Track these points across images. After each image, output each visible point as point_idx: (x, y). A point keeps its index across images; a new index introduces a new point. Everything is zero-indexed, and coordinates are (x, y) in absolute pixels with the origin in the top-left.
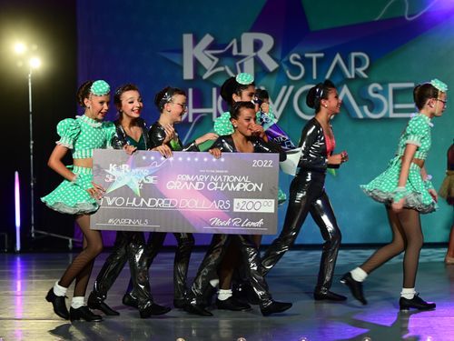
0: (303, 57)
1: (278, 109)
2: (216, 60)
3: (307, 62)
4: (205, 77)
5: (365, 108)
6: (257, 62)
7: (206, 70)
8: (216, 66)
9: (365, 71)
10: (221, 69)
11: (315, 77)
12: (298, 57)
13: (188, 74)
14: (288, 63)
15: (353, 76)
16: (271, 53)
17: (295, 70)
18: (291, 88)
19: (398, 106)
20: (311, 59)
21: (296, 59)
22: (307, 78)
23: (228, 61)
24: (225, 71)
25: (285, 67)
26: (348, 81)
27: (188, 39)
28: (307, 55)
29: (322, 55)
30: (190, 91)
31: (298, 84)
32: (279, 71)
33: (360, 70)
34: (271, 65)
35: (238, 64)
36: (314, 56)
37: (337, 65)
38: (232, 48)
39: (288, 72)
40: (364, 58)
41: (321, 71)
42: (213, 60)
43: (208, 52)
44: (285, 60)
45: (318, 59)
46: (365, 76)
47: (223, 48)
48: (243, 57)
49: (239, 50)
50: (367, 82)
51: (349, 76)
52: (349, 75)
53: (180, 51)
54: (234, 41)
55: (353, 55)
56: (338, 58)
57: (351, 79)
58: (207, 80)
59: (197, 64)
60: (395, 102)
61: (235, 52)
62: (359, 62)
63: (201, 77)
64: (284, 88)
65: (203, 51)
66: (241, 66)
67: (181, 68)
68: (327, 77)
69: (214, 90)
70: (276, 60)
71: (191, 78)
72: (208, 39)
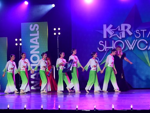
0: (140, 31)
2: (113, 32)
4: (110, 37)
6: (126, 33)
7: (110, 35)
8: (113, 34)
10: (115, 35)
11: (144, 37)
12: (139, 31)
13: (105, 36)
14: (136, 32)
16: (130, 30)
17: (138, 35)
18: (136, 40)
20: (142, 31)
21: (138, 32)
22: (141, 37)
23: (117, 32)
25: (134, 34)
27: (105, 26)
28: (141, 30)
29: (146, 30)
30: (106, 41)
31: (139, 39)
34: (130, 33)
36: (143, 30)
38: (118, 28)
39: (135, 35)
41: (146, 35)
42: (112, 32)
43: (111, 30)
44: (134, 32)
47: (115, 29)
48: (122, 31)
49: (120, 29)
53: (103, 30)
58: (111, 38)
59: (108, 34)
61: (119, 30)
63: (109, 37)
64: (134, 40)
65: (109, 30)
66: (121, 34)
67: (103, 35)
68: (148, 37)
69: (113, 41)
70: (131, 32)
71: (106, 38)
72: (111, 26)
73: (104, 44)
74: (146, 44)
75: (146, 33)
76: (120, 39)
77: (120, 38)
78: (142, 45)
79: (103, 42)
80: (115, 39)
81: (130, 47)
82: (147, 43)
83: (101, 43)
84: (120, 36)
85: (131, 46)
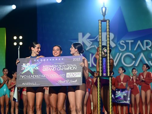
2: (91, 43)
3: (127, 44)
5: (150, 62)
7: (87, 47)
9: (150, 48)
10: (93, 46)
12: (124, 42)
14: (120, 44)
15: (145, 49)
16: (113, 40)
20: (128, 43)
21: (123, 43)
23: (96, 43)
24: (95, 47)
25: (118, 46)
26: (143, 51)
32: (116, 47)
33: (148, 47)
36: (130, 42)
38: (97, 38)
39: (119, 48)
40: (149, 42)
41: (133, 47)
42: (90, 43)
44: (118, 43)
46: (150, 49)
47: (94, 38)
51: (144, 49)
55: (145, 41)
56: (139, 42)
57: (145, 51)
58: (88, 51)
62: (147, 44)
63: (86, 50)
65: (86, 39)
70: (114, 43)
74: (133, 59)
78: (128, 60)
82: (134, 57)
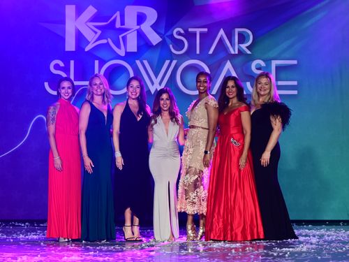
0: (186, 31)
1: (160, 84)
4: (87, 49)
6: (141, 35)
8: (99, 39)
11: (198, 52)
13: (70, 45)
17: (179, 44)
18: (174, 62)
19: (280, 83)
22: (190, 53)
27: (70, 10)
28: (190, 30)
29: (206, 30)
30: (72, 63)
31: (181, 58)
34: (155, 38)
35: (120, 37)
37: (221, 41)
43: (91, 24)
45: (201, 34)
48: (126, 30)
49: (123, 23)
50: (250, 59)
52: (233, 51)
53: (63, 22)
54: (118, 14)
59: (79, 37)
60: (277, 80)
61: (118, 25)
64: (167, 62)
66: (124, 39)
67: (63, 40)
68: (211, 52)
69: (97, 63)
71: (73, 49)
72: (91, 11)
73: (66, 70)
75: (207, 39)
76: (119, 57)
77: (122, 53)
79: (62, 64)
80: (103, 54)
81: (153, 83)
83: (57, 67)
84: (119, 47)
85: (157, 81)
